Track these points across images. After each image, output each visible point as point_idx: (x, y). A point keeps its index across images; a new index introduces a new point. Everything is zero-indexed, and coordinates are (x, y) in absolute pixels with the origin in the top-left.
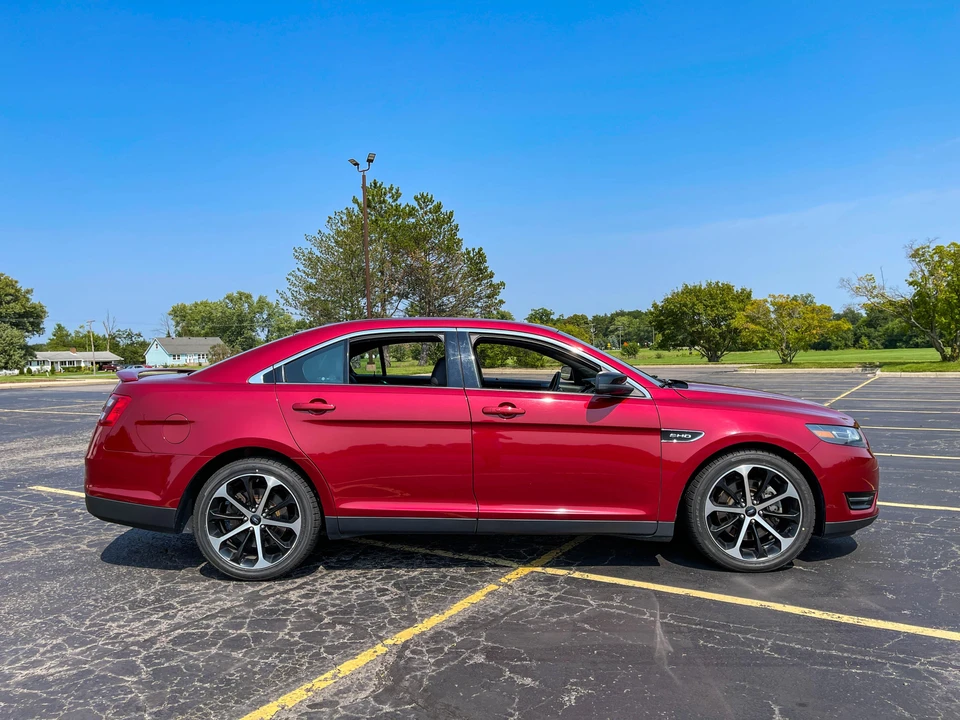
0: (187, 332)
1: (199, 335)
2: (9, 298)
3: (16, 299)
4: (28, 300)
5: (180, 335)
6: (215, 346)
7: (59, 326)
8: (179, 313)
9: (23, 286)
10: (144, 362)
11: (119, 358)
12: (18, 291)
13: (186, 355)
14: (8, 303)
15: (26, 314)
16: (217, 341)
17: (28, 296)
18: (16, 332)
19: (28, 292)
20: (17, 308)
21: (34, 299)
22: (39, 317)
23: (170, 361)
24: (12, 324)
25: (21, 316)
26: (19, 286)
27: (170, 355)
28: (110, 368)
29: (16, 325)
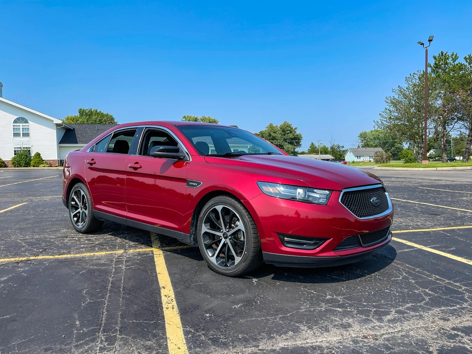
0: (366, 145)
1: (372, 146)
2: (289, 131)
3: (291, 132)
4: (295, 132)
5: (363, 147)
6: (377, 152)
7: (312, 143)
8: (363, 136)
9: (293, 127)
10: (344, 160)
11: (333, 158)
12: (291, 128)
13: (363, 156)
14: (288, 134)
15: (295, 138)
16: (380, 149)
18: (290, 146)
19: (295, 129)
20: (291, 136)
21: (298, 132)
22: (299, 139)
23: (356, 159)
24: (289, 143)
25: (292, 139)
26: (292, 126)
27: (356, 156)
29: (291, 143)
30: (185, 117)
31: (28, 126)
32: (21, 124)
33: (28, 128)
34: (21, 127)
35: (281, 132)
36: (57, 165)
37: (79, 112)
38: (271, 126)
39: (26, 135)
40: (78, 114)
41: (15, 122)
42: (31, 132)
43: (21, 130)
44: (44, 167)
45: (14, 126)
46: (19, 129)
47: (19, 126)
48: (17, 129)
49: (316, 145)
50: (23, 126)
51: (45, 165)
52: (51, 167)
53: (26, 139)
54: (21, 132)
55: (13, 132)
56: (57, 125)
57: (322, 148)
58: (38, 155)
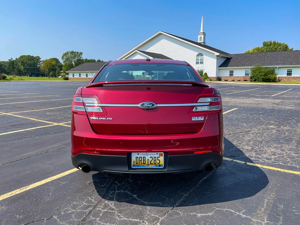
31: (203, 58)
32: (200, 57)
33: (203, 59)
34: (200, 59)
36: (215, 80)
37: (263, 44)
39: (202, 63)
40: (262, 46)
41: (197, 56)
42: (204, 61)
43: (200, 60)
44: (207, 81)
45: (196, 58)
46: (199, 60)
47: (199, 58)
48: (198, 59)
50: (200, 58)
51: (208, 80)
52: (211, 81)
53: (201, 65)
54: (200, 61)
55: (196, 62)
56: (217, 56)
58: (206, 74)
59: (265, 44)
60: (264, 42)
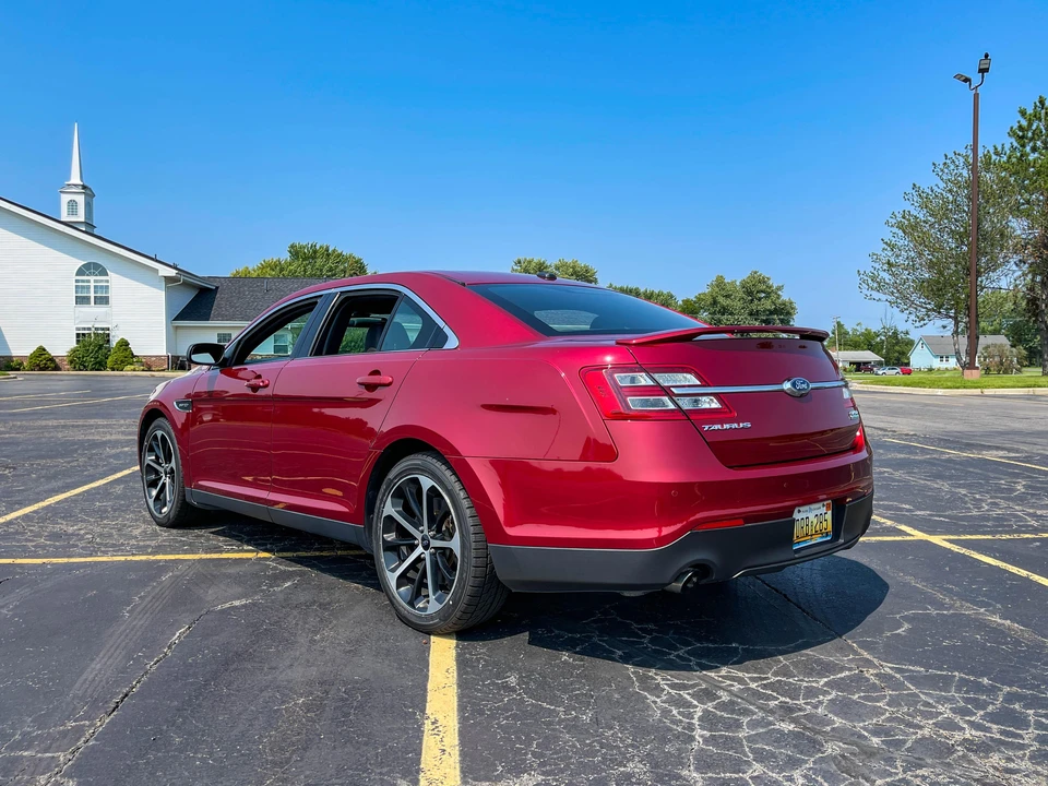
2: (762, 294)
3: (768, 296)
4: (779, 297)
9: (774, 283)
10: (908, 364)
11: (878, 358)
12: (769, 287)
14: (760, 299)
15: (778, 311)
17: (779, 292)
19: (779, 288)
20: (768, 305)
21: (785, 296)
22: (788, 313)
23: (936, 363)
24: (763, 321)
25: (771, 313)
26: (770, 282)
27: (936, 356)
28: (867, 370)
30: (519, 262)
31: (107, 281)
32: (92, 278)
33: (107, 287)
34: (92, 284)
35: (741, 294)
36: (166, 366)
37: (290, 252)
38: (720, 283)
39: (103, 301)
40: (286, 257)
41: (80, 272)
42: (112, 294)
43: (92, 289)
44: (134, 370)
45: (77, 281)
46: (89, 287)
47: (89, 281)
48: (83, 287)
49: (849, 327)
50: (95, 281)
51: (136, 366)
52: (149, 370)
53: (101, 309)
54: (92, 295)
55: (74, 295)
56: (168, 279)
57: (862, 334)
58: (124, 344)
59: (296, 252)
60: (292, 246)
